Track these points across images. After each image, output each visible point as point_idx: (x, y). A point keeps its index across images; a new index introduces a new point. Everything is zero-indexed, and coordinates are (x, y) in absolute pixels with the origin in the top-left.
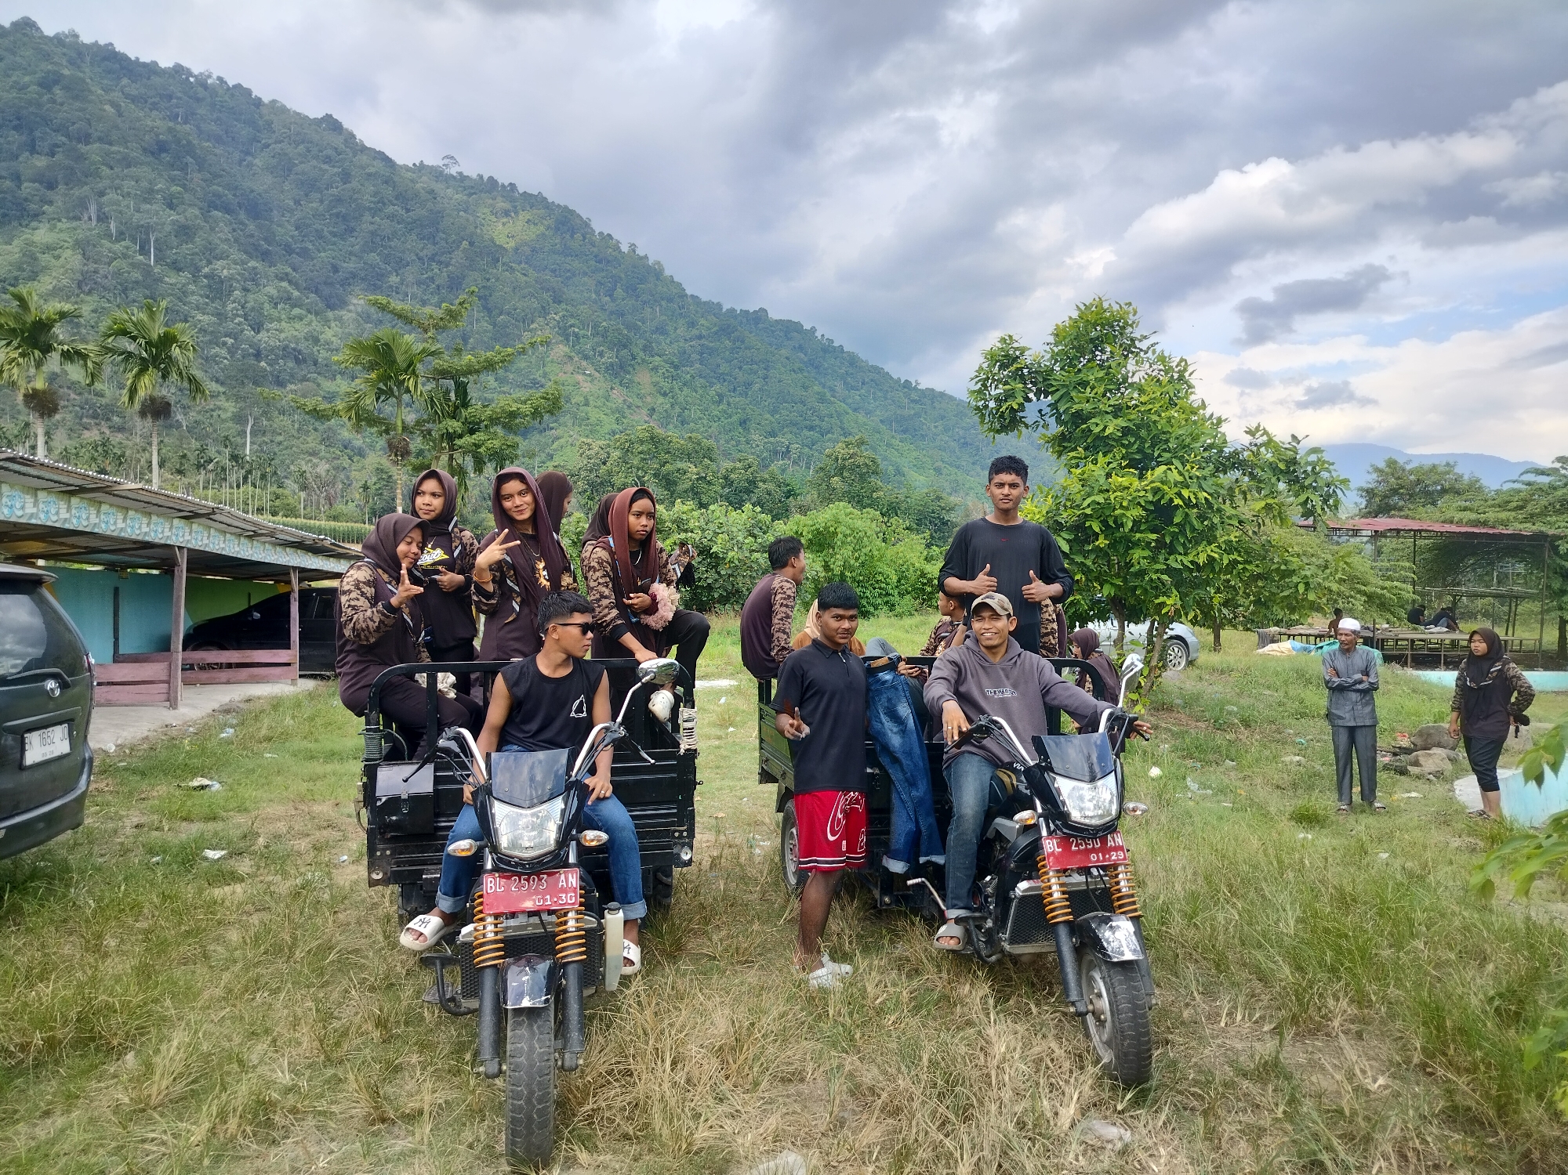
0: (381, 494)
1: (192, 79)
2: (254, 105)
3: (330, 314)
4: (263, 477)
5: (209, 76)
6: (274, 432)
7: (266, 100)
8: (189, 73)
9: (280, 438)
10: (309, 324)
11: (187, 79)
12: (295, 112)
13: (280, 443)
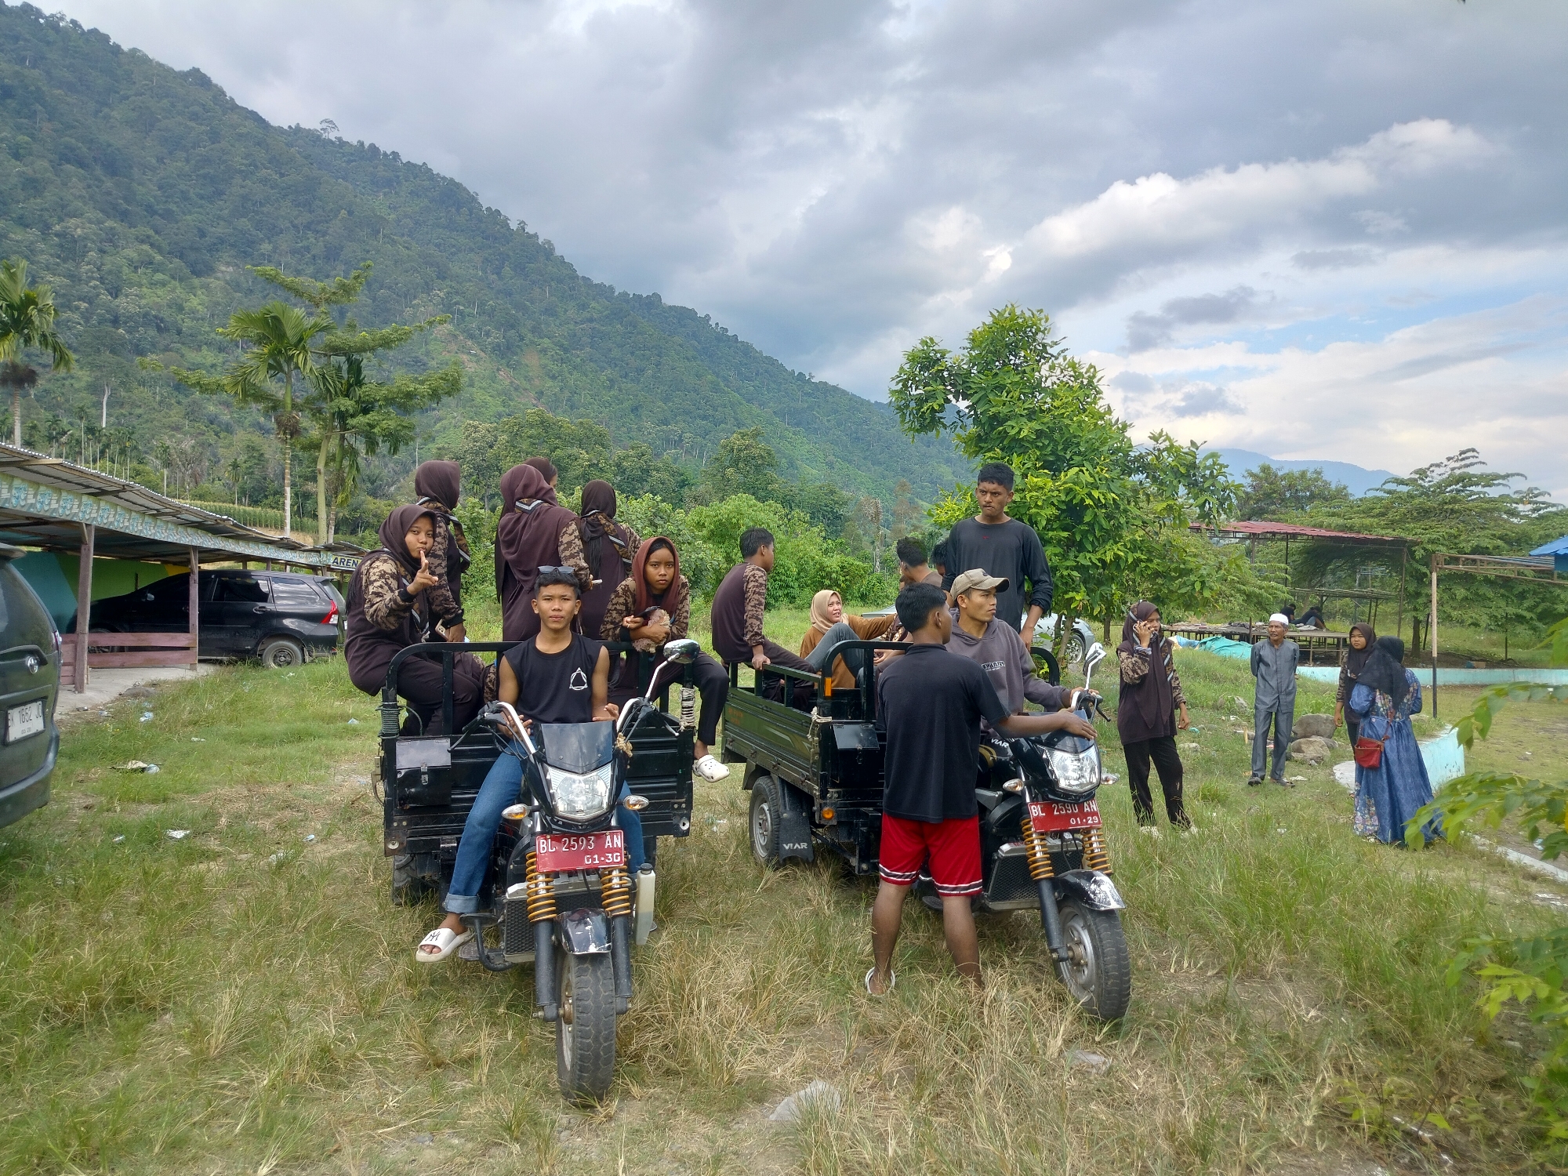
0: (252, 473)
1: (42, 21)
2: (113, 53)
3: (196, 281)
4: (123, 452)
5: (62, 19)
6: (134, 405)
7: (125, 47)
8: (38, 13)
9: (139, 411)
10: (173, 290)
11: (37, 20)
12: (158, 63)
13: (139, 416)
